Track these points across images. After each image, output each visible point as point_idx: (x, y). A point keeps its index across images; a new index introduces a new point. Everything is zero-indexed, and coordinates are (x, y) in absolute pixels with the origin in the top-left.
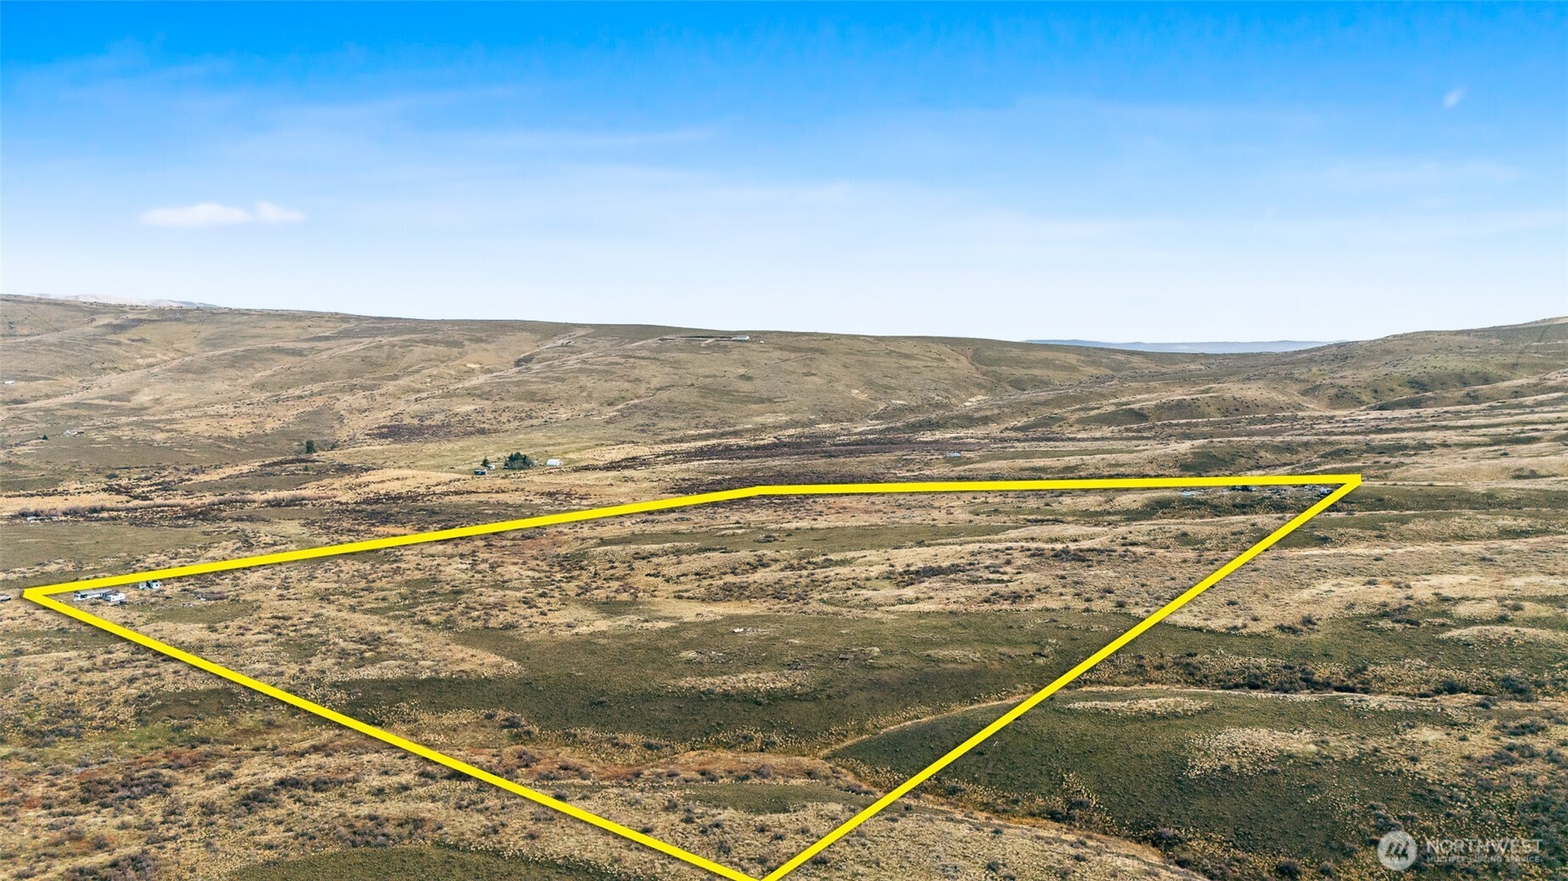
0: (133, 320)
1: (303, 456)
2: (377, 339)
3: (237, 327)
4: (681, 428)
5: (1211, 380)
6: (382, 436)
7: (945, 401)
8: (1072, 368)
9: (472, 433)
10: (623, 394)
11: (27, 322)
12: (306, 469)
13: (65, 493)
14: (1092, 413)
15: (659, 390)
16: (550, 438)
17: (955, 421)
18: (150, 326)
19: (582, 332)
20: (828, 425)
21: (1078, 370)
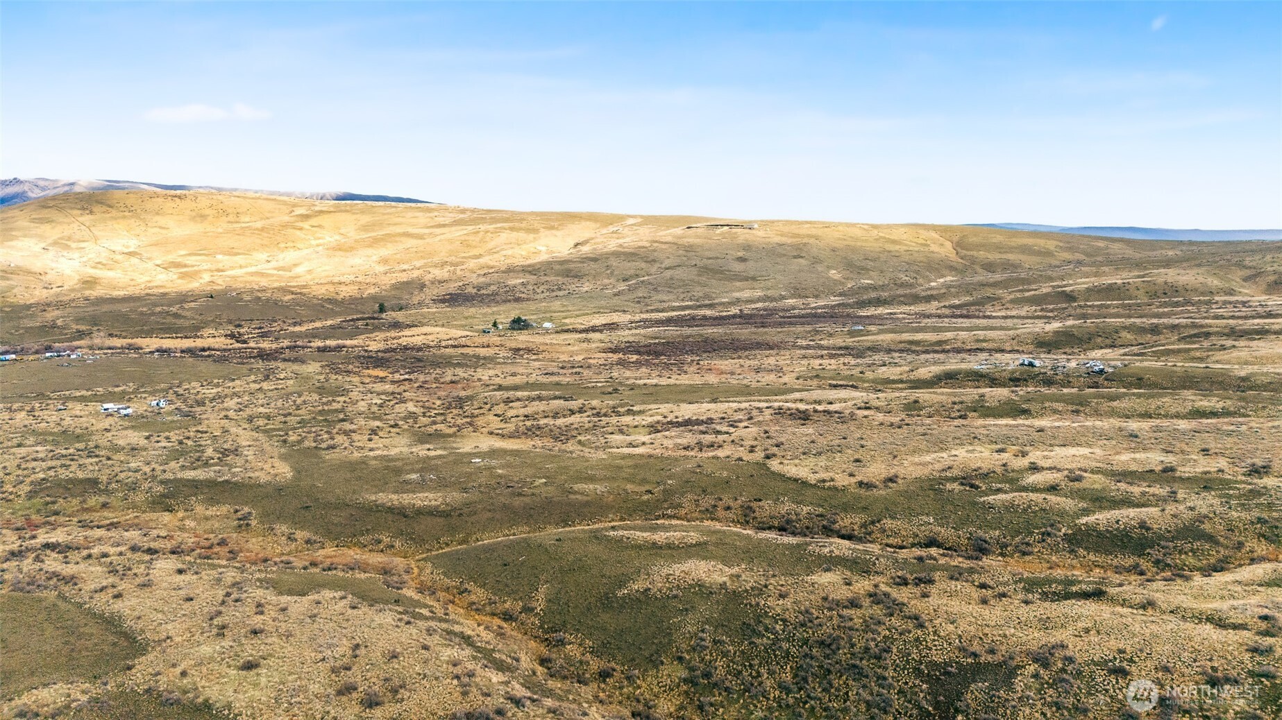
0: (317, 212)
1: (376, 315)
2: (478, 227)
3: (386, 217)
4: (669, 301)
5: (1162, 266)
6: (443, 301)
7: (912, 281)
8: (1048, 253)
9: (509, 301)
10: (638, 272)
11: (248, 212)
12: (367, 325)
13: (202, 337)
14: (1027, 294)
15: (667, 269)
16: (564, 306)
17: (902, 299)
18: (326, 216)
19: (631, 221)
20: (794, 300)
21: (1053, 255)
